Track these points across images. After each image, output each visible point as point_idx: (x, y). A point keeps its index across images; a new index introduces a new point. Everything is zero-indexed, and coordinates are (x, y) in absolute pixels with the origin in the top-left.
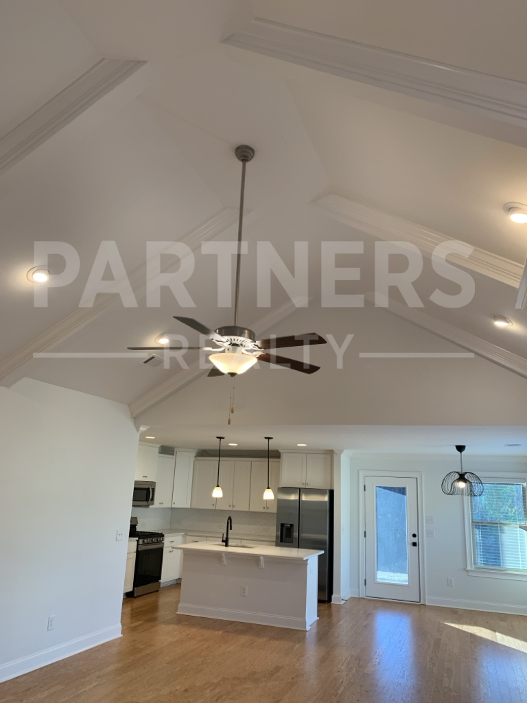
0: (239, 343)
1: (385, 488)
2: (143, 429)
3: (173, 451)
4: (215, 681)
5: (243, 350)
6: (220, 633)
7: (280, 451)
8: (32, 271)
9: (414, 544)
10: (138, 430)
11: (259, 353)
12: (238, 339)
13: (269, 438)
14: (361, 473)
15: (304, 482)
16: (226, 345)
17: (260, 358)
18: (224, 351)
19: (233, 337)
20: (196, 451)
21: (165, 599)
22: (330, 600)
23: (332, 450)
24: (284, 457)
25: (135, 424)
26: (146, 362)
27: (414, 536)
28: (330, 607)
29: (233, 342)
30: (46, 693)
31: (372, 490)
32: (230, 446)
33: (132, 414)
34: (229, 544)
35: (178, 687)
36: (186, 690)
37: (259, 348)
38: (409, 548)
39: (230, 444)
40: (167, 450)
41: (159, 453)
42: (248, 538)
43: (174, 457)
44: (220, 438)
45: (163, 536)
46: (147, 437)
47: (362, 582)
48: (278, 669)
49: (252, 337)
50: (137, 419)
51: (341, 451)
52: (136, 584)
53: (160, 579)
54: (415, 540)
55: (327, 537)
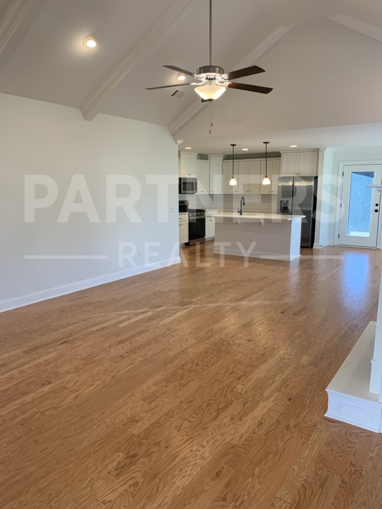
0: (213, 77)
1: (357, 173)
2: (180, 142)
3: (208, 157)
4: (228, 281)
5: (217, 82)
6: (237, 262)
7: (281, 152)
8: (86, 40)
9: (376, 211)
10: (176, 143)
11: (228, 83)
12: (211, 75)
13: (266, 143)
14: (340, 163)
15: (297, 172)
16: (204, 80)
17: (230, 86)
18: (204, 85)
19: (208, 74)
20: (223, 156)
21: (207, 247)
22: (312, 246)
23: (318, 149)
24: (283, 156)
25: (174, 138)
26: (173, 95)
27: (377, 205)
28: (312, 250)
29: (209, 77)
30: (141, 284)
31: (348, 174)
32: (244, 151)
33: (171, 133)
34: (243, 214)
35: (208, 283)
36: (212, 285)
37: (225, 80)
38: (372, 213)
39: (243, 150)
40: (203, 157)
41: (197, 159)
42: (258, 211)
43: (208, 161)
44: (233, 145)
45: (204, 211)
46: (186, 148)
47: (337, 236)
48: (266, 278)
49: (221, 72)
50: (175, 136)
51: (325, 149)
52: (190, 239)
53: (205, 236)
54: (377, 208)
55: (312, 209)
